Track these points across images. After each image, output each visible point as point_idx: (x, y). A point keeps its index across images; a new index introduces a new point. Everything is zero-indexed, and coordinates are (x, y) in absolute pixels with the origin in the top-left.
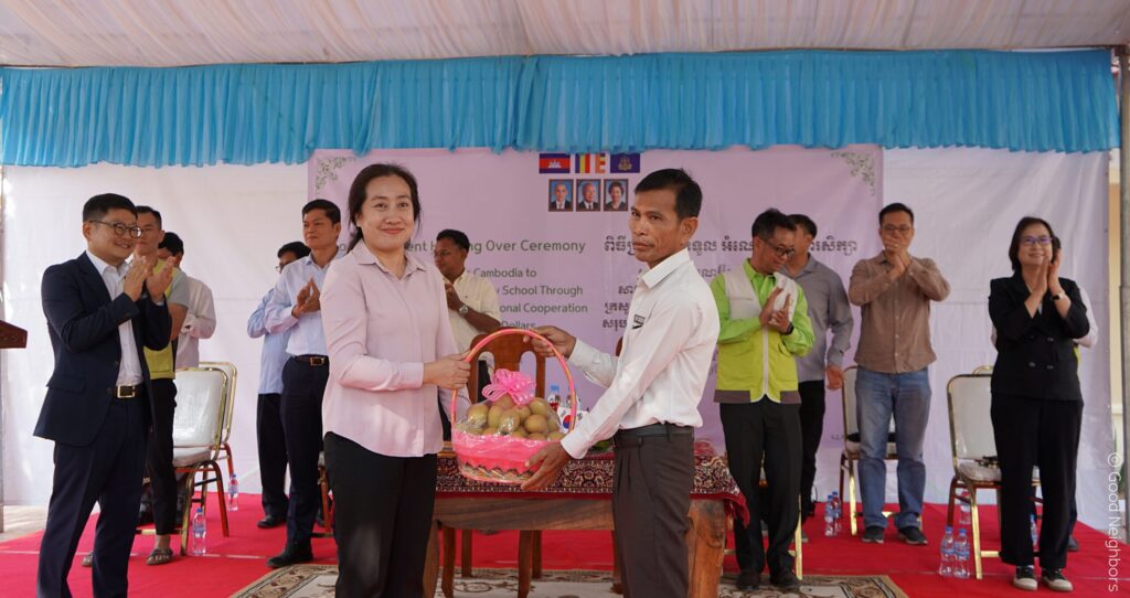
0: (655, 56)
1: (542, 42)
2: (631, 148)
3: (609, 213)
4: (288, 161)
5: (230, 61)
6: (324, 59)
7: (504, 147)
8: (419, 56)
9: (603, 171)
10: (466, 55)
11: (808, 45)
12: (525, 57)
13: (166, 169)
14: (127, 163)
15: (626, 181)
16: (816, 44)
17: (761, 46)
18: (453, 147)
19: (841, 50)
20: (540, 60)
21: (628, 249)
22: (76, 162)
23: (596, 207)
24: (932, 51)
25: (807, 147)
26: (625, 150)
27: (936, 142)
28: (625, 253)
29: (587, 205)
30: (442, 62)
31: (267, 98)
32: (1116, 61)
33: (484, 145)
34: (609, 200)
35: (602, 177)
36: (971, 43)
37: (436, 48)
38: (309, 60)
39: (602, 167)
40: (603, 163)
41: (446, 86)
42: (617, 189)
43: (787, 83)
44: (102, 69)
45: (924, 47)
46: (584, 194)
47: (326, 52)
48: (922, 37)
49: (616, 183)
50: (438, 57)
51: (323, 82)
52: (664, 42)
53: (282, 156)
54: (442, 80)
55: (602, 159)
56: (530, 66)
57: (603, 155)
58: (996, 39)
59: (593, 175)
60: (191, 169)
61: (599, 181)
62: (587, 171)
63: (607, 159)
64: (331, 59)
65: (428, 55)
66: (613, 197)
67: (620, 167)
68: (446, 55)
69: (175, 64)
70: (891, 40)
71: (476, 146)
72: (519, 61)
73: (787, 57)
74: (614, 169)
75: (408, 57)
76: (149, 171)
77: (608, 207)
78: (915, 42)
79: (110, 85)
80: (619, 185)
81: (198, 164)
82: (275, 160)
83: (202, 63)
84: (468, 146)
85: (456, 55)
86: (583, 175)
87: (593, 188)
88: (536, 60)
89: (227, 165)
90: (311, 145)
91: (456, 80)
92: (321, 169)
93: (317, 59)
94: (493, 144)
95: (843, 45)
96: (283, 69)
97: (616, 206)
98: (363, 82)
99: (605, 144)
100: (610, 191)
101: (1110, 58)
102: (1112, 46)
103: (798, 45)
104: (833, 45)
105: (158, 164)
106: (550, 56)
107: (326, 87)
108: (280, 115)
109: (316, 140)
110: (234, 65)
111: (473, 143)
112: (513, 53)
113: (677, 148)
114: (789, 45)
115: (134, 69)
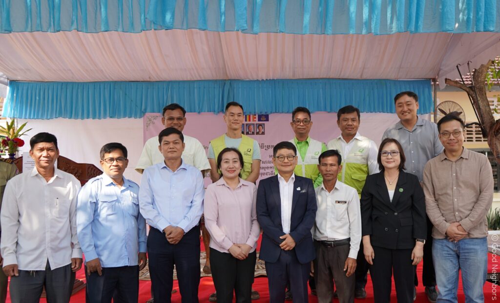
0: (273, 80)
1: (232, 75)
2: (266, 112)
3: (258, 136)
4: (136, 117)
5: (111, 80)
6: (149, 80)
7: (218, 112)
8: (185, 79)
9: (255, 121)
10: (203, 79)
11: (328, 77)
12: (225, 80)
13: (86, 120)
14: (70, 118)
15: (264, 124)
16: (331, 77)
17: (311, 77)
18: (199, 113)
19: (340, 79)
20: (232, 81)
21: (265, 148)
22: (49, 118)
23: (253, 133)
24: (371, 80)
25: (329, 112)
26: (264, 113)
27: (372, 111)
28: (264, 149)
29: (250, 133)
30: (194, 82)
31: (126, 94)
32: (433, 83)
33: (211, 111)
34: (258, 131)
35: (255, 123)
36: (384, 78)
37: (192, 76)
38: (142, 80)
39: (255, 119)
40: (255, 118)
41: (196, 90)
42: (261, 127)
43: (321, 90)
44: (58, 83)
45: (368, 78)
46: (249, 129)
47: (150, 78)
48: (367, 75)
49: (260, 125)
50: (192, 79)
51: (148, 88)
52: (278, 75)
53: (133, 115)
54: (194, 88)
55: (255, 116)
56: (228, 84)
57: (255, 115)
58: (392, 76)
59: (252, 122)
60: (97, 120)
61: (254, 124)
62: (250, 121)
63: (257, 116)
64: (151, 80)
65: (189, 79)
66: (259, 130)
67: (262, 119)
68: (196, 79)
69: (89, 81)
70: (356, 75)
71: (208, 112)
72: (224, 82)
73: (321, 81)
74: (259, 120)
75: (181, 79)
76: (79, 121)
77: (258, 133)
78: (364, 77)
79: (62, 88)
80: (261, 126)
81: (99, 118)
82: (130, 117)
83: (100, 81)
84: (205, 112)
85: (199, 79)
86: (248, 122)
87: (252, 127)
88: (230, 81)
89: (111, 119)
90: (144, 111)
91: (200, 88)
92: (148, 120)
93: (146, 80)
94: (214, 111)
95: (341, 77)
96: (132, 84)
97: (260, 133)
98: (163, 89)
99: (256, 111)
100: (258, 128)
101: (430, 83)
102: (431, 79)
103: (325, 77)
104: (337, 77)
105: (82, 118)
106: (234, 80)
107: (149, 90)
108: (132, 101)
109: (145, 110)
110: (112, 82)
111: (206, 111)
112: (221, 78)
113: (282, 112)
114: (321, 77)
115: (71, 82)
